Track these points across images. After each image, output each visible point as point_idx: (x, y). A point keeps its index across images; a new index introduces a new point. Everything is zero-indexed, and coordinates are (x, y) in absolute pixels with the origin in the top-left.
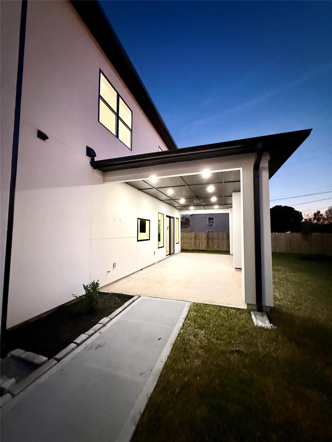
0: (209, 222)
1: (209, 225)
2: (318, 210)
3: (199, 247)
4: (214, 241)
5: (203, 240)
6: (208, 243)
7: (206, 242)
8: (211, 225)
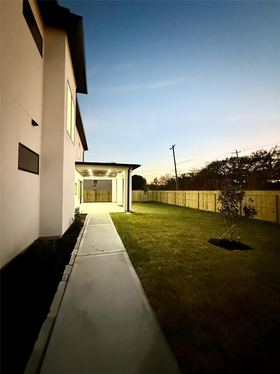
0: (94, 183)
1: (94, 185)
2: (156, 177)
3: (90, 200)
4: (100, 196)
5: (93, 196)
6: (96, 197)
7: (95, 197)
8: (95, 185)
